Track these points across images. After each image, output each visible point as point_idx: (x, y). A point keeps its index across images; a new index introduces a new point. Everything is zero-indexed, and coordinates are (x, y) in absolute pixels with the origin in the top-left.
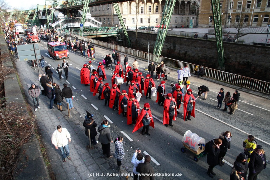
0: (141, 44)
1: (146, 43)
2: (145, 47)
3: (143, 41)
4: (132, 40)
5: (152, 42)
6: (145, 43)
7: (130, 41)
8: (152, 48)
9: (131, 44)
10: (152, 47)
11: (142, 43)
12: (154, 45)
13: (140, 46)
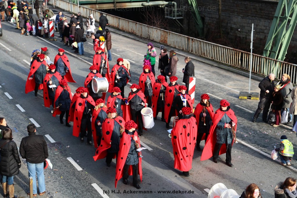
0: (232, 29)
1: (246, 25)
2: (241, 36)
3: (237, 20)
4: (208, 19)
5: (263, 23)
6: (242, 27)
7: (203, 19)
8: (261, 39)
9: (203, 29)
10: (262, 37)
11: (234, 26)
12: (266, 31)
13: (228, 33)
